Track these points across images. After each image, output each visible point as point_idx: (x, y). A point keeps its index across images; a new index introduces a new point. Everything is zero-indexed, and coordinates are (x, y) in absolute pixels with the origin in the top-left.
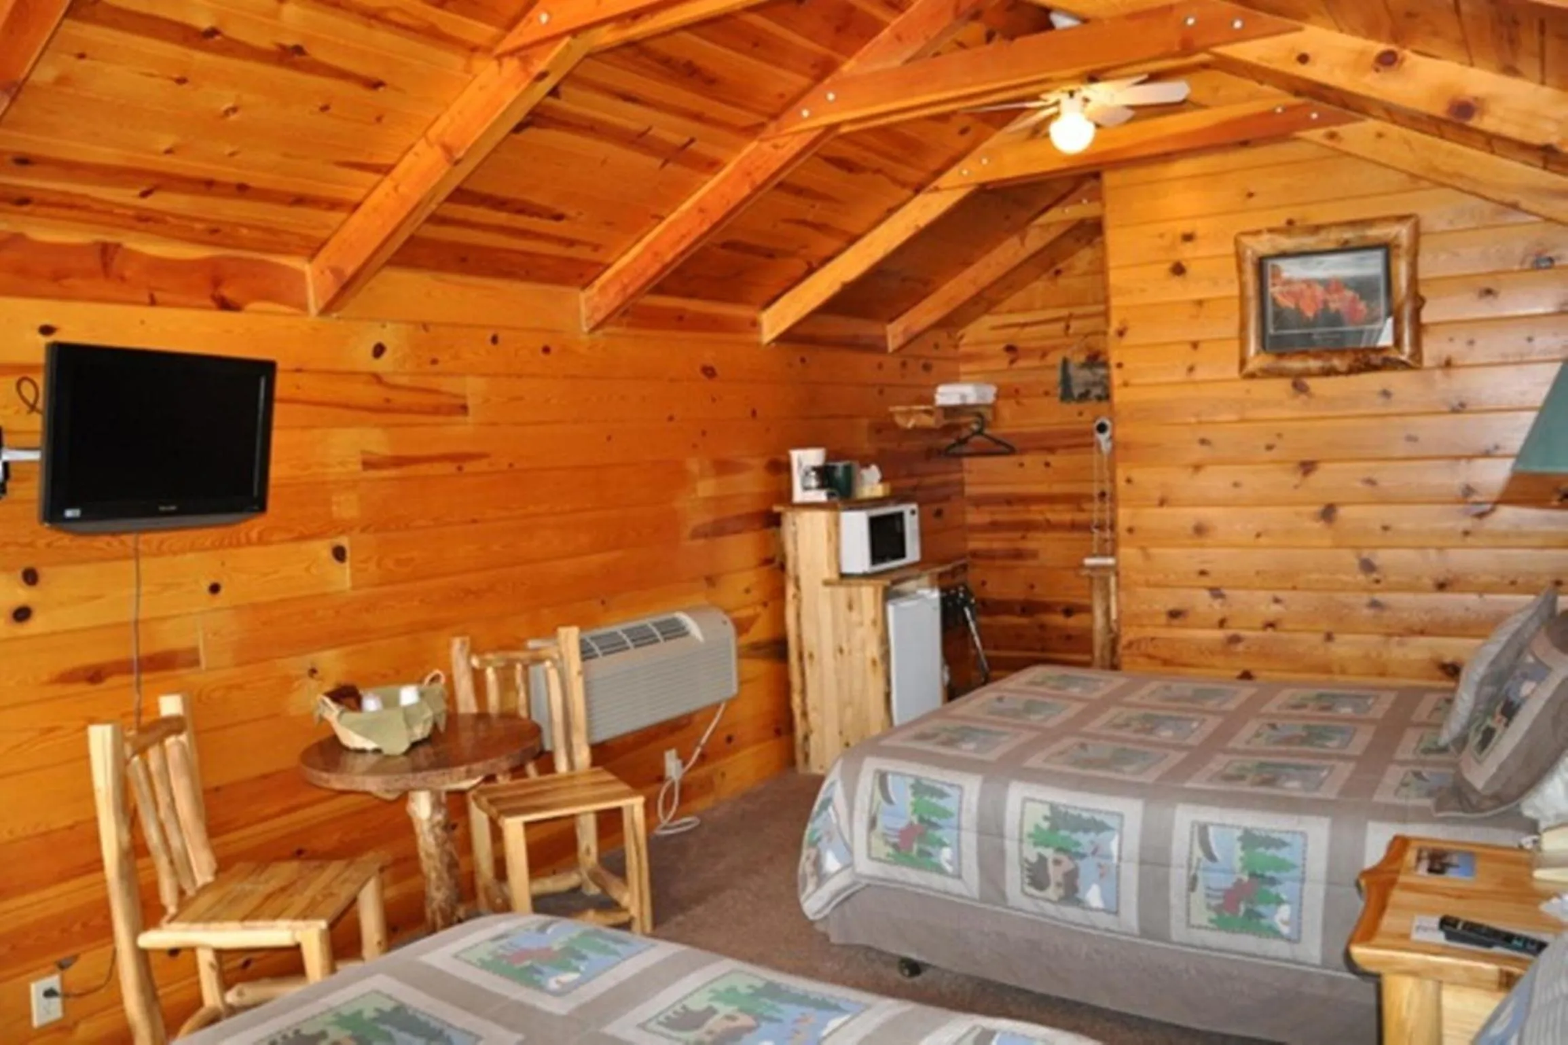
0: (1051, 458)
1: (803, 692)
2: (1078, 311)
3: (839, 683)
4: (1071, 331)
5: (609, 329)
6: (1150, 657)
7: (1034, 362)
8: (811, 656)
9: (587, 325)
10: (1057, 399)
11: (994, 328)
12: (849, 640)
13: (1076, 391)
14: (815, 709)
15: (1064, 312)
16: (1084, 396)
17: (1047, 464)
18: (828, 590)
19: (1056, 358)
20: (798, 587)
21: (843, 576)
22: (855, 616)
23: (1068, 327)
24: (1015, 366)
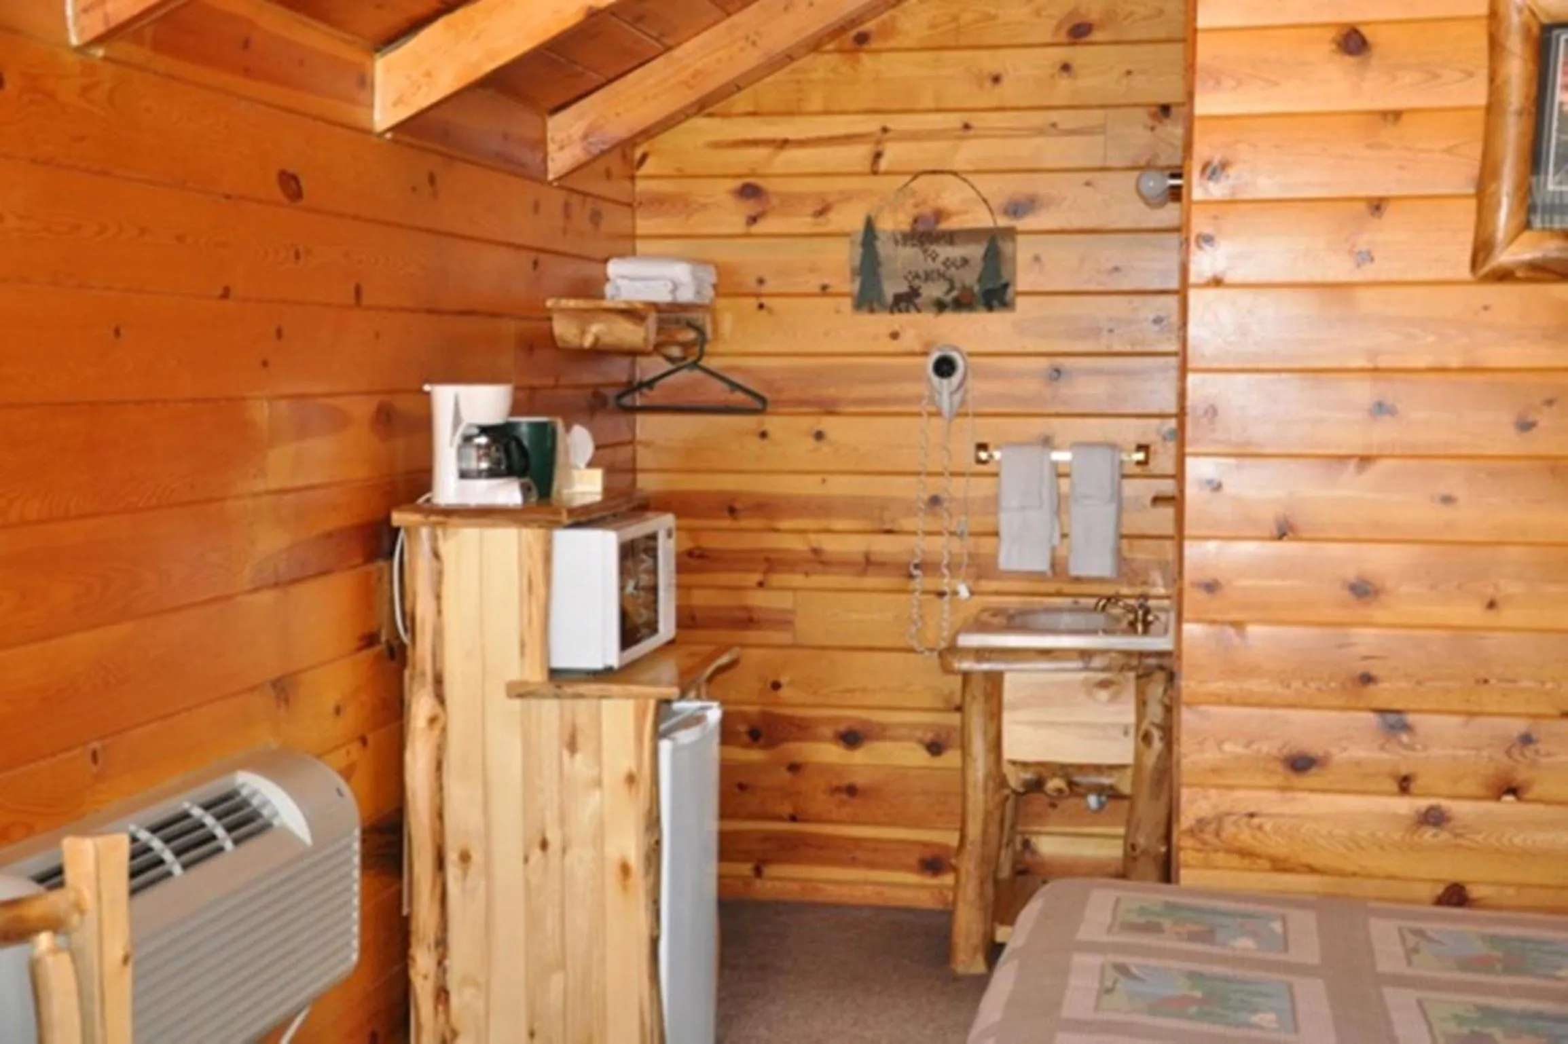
0: (828, 424)
1: (442, 943)
2: (898, 123)
3: (533, 920)
4: (883, 164)
5: (124, 49)
6: (1245, 853)
7: (802, 223)
8: (465, 857)
9: (81, 32)
10: (847, 303)
11: (717, 145)
12: (562, 821)
13: (892, 288)
14: (467, 981)
15: (871, 124)
16: (906, 301)
17: (819, 436)
18: (517, 703)
19: (850, 219)
20: (440, 699)
21: (555, 674)
22: (580, 765)
23: (878, 156)
24: (759, 228)
